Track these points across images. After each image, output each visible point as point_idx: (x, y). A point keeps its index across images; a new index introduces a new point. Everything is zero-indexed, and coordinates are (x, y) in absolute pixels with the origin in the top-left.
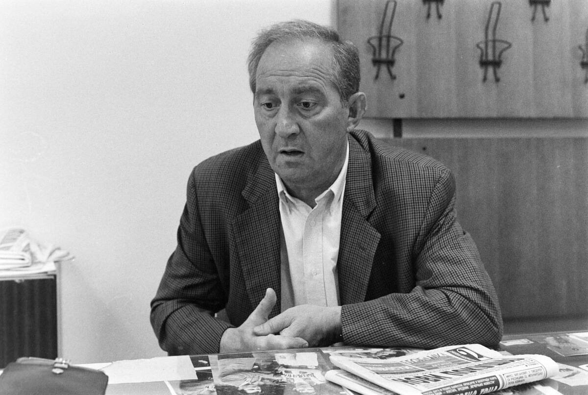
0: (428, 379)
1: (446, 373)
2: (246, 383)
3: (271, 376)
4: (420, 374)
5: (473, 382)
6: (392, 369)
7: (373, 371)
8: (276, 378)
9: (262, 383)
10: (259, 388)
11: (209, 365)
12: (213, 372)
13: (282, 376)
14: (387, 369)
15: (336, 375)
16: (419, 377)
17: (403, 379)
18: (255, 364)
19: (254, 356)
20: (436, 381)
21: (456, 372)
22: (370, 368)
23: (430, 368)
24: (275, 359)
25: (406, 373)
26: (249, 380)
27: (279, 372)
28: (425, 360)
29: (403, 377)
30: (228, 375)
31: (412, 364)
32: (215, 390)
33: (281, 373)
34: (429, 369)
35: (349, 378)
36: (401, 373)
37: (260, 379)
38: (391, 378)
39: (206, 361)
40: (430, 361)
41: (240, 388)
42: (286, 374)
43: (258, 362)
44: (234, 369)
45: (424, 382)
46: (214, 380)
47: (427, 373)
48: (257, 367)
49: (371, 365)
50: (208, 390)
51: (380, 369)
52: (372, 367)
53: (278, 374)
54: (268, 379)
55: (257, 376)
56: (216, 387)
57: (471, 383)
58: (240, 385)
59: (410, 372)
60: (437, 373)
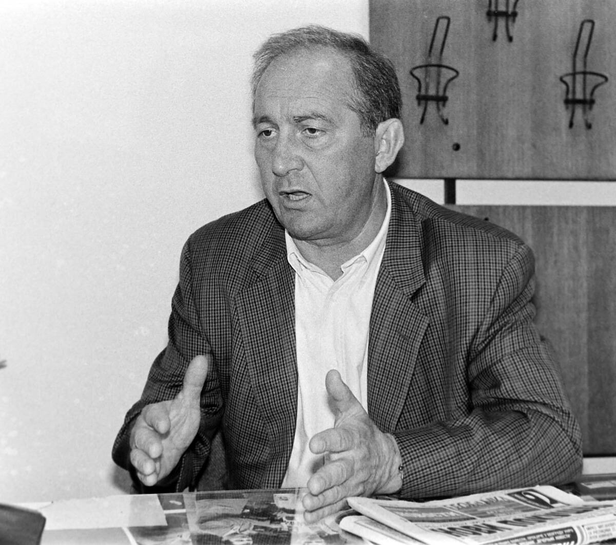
0: (480, 530)
1: (505, 522)
2: (232, 531)
3: (267, 524)
4: (469, 523)
5: (542, 536)
6: (431, 515)
7: (406, 518)
8: (274, 526)
9: (254, 532)
10: (251, 539)
11: (183, 506)
12: (188, 516)
13: (282, 523)
14: (424, 515)
15: (355, 522)
16: (468, 527)
17: (446, 528)
18: (246, 508)
19: (245, 496)
20: (490, 532)
21: (519, 521)
22: (402, 514)
23: (484, 515)
24: (274, 501)
25: (450, 521)
26: (236, 529)
27: (279, 518)
28: (478, 505)
29: (445, 526)
30: (209, 520)
31: (459, 509)
32: (190, 540)
33: (281, 520)
34: (481, 517)
35: (372, 527)
36: (444, 521)
37: (252, 527)
38: (430, 528)
39: (180, 501)
40: (483, 506)
41: (225, 538)
42: (287, 521)
43: (249, 505)
44: (217, 514)
45: (474, 533)
46: (190, 527)
47: (480, 521)
48: (248, 511)
49: (404, 509)
50: (181, 541)
51: (415, 515)
52: (404, 512)
53: (277, 520)
54: (262, 527)
55: (249, 523)
56: (192, 536)
57: (538, 536)
58: (225, 535)
59: (455, 520)
60: (493, 522)
